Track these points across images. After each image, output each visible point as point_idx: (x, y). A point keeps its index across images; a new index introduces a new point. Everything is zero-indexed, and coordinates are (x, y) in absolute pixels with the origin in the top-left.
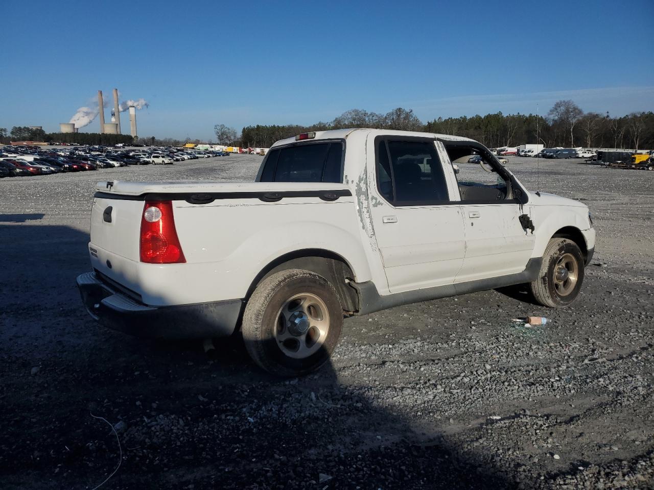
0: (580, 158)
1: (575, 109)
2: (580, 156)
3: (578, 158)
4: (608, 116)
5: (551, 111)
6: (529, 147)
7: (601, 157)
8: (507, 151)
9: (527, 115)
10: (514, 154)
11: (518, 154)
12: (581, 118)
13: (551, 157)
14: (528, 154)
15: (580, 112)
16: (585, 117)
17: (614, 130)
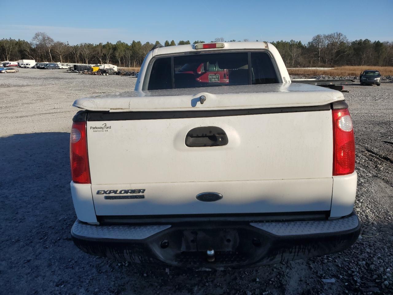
0: (61, 69)
1: (49, 38)
2: (61, 68)
3: (59, 69)
4: (68, 44)
5: (34, 38)
6: (25, 61)
7: (76, 68)
8: (10, 64)
9: (17, 40)
10: (16, 66)
11: (19, 66)
12: (53, 45)
13: (43, 68)
14: (27, 66)
15: (52, 41)
16: (55, 44)
17: (74, 53)
